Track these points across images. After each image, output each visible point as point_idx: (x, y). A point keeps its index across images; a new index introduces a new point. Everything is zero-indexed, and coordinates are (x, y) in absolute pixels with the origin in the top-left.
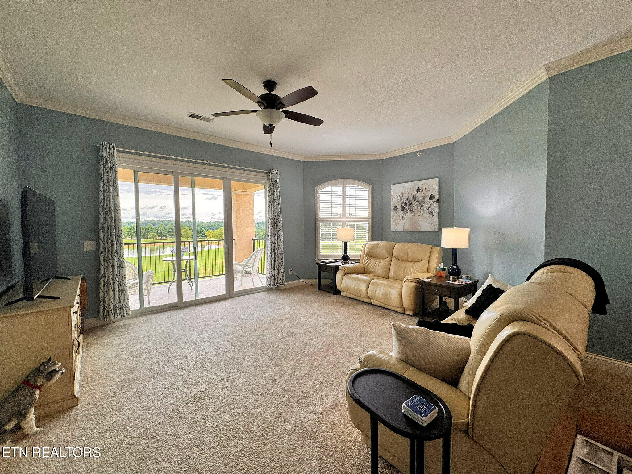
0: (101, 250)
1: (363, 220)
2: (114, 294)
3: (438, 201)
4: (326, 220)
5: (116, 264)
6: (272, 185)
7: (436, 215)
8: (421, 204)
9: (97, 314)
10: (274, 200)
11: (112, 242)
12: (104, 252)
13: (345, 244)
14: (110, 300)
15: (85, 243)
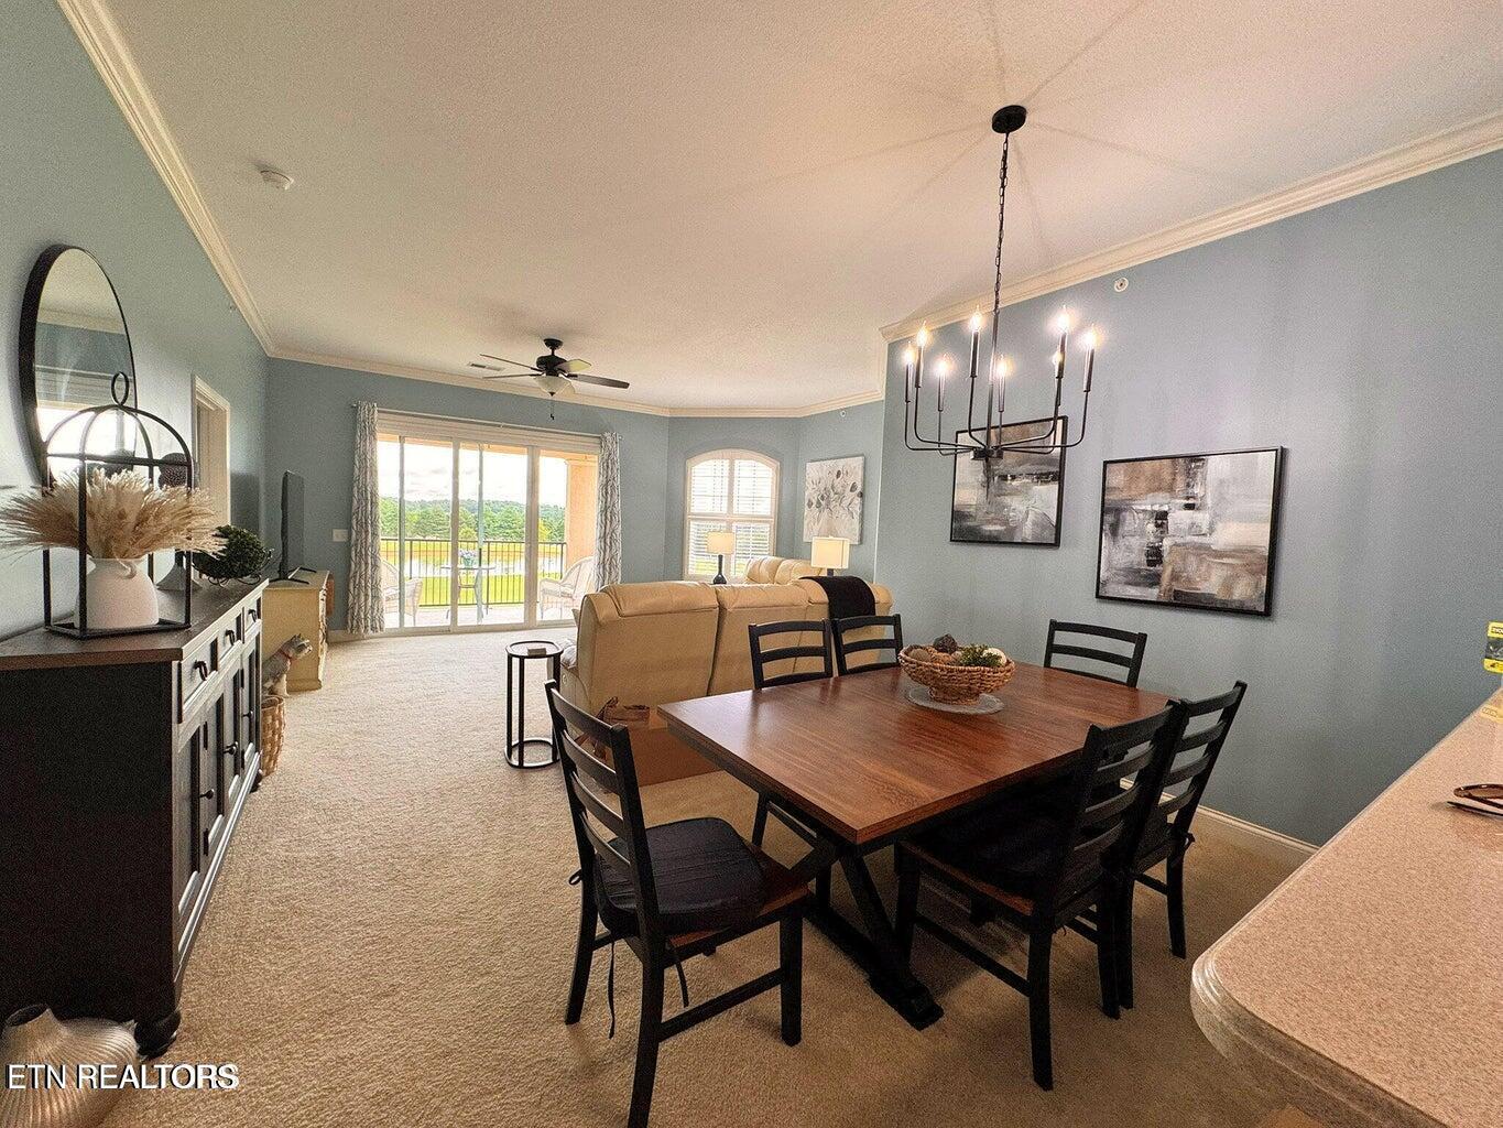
0: (353, 542)
1: (761, 519)
2: (366, 600)
3: (861, 495)
4: (702, 517)
5: (369, 562)
6: (606, 458)
7: (856, 517)
8: (841, 496)
9: (344, 626)
10: (607, 482)
11: (367, 531)
12: (356, 545)
13: (721, 557)
14: (360, 608)
15: (335, 532)
